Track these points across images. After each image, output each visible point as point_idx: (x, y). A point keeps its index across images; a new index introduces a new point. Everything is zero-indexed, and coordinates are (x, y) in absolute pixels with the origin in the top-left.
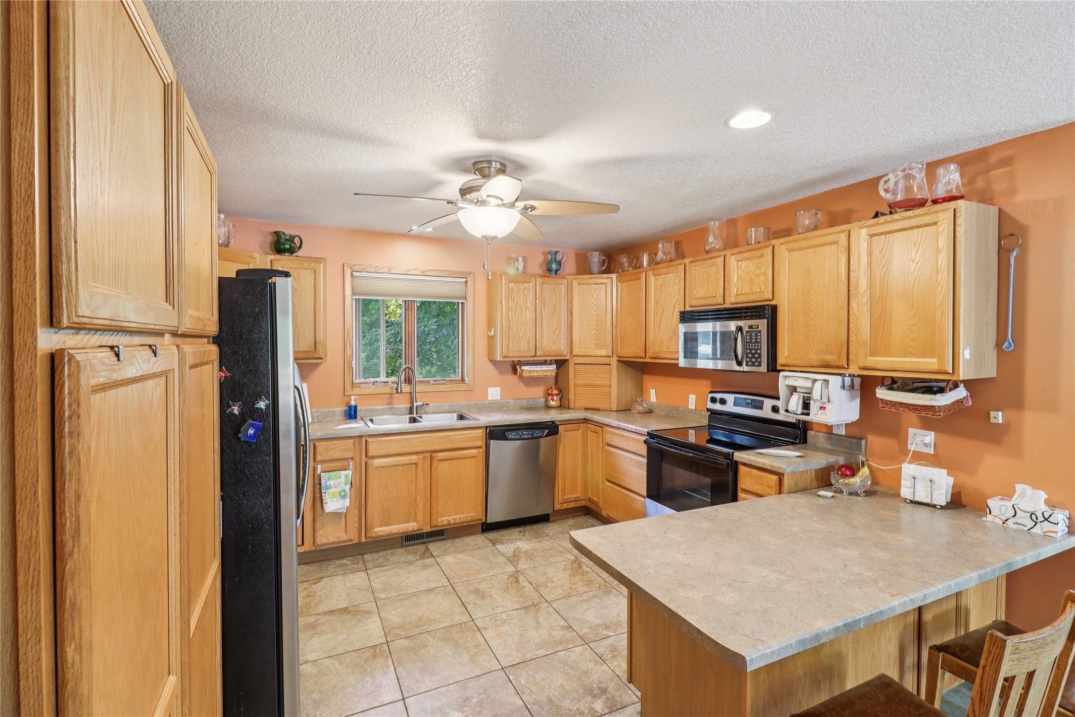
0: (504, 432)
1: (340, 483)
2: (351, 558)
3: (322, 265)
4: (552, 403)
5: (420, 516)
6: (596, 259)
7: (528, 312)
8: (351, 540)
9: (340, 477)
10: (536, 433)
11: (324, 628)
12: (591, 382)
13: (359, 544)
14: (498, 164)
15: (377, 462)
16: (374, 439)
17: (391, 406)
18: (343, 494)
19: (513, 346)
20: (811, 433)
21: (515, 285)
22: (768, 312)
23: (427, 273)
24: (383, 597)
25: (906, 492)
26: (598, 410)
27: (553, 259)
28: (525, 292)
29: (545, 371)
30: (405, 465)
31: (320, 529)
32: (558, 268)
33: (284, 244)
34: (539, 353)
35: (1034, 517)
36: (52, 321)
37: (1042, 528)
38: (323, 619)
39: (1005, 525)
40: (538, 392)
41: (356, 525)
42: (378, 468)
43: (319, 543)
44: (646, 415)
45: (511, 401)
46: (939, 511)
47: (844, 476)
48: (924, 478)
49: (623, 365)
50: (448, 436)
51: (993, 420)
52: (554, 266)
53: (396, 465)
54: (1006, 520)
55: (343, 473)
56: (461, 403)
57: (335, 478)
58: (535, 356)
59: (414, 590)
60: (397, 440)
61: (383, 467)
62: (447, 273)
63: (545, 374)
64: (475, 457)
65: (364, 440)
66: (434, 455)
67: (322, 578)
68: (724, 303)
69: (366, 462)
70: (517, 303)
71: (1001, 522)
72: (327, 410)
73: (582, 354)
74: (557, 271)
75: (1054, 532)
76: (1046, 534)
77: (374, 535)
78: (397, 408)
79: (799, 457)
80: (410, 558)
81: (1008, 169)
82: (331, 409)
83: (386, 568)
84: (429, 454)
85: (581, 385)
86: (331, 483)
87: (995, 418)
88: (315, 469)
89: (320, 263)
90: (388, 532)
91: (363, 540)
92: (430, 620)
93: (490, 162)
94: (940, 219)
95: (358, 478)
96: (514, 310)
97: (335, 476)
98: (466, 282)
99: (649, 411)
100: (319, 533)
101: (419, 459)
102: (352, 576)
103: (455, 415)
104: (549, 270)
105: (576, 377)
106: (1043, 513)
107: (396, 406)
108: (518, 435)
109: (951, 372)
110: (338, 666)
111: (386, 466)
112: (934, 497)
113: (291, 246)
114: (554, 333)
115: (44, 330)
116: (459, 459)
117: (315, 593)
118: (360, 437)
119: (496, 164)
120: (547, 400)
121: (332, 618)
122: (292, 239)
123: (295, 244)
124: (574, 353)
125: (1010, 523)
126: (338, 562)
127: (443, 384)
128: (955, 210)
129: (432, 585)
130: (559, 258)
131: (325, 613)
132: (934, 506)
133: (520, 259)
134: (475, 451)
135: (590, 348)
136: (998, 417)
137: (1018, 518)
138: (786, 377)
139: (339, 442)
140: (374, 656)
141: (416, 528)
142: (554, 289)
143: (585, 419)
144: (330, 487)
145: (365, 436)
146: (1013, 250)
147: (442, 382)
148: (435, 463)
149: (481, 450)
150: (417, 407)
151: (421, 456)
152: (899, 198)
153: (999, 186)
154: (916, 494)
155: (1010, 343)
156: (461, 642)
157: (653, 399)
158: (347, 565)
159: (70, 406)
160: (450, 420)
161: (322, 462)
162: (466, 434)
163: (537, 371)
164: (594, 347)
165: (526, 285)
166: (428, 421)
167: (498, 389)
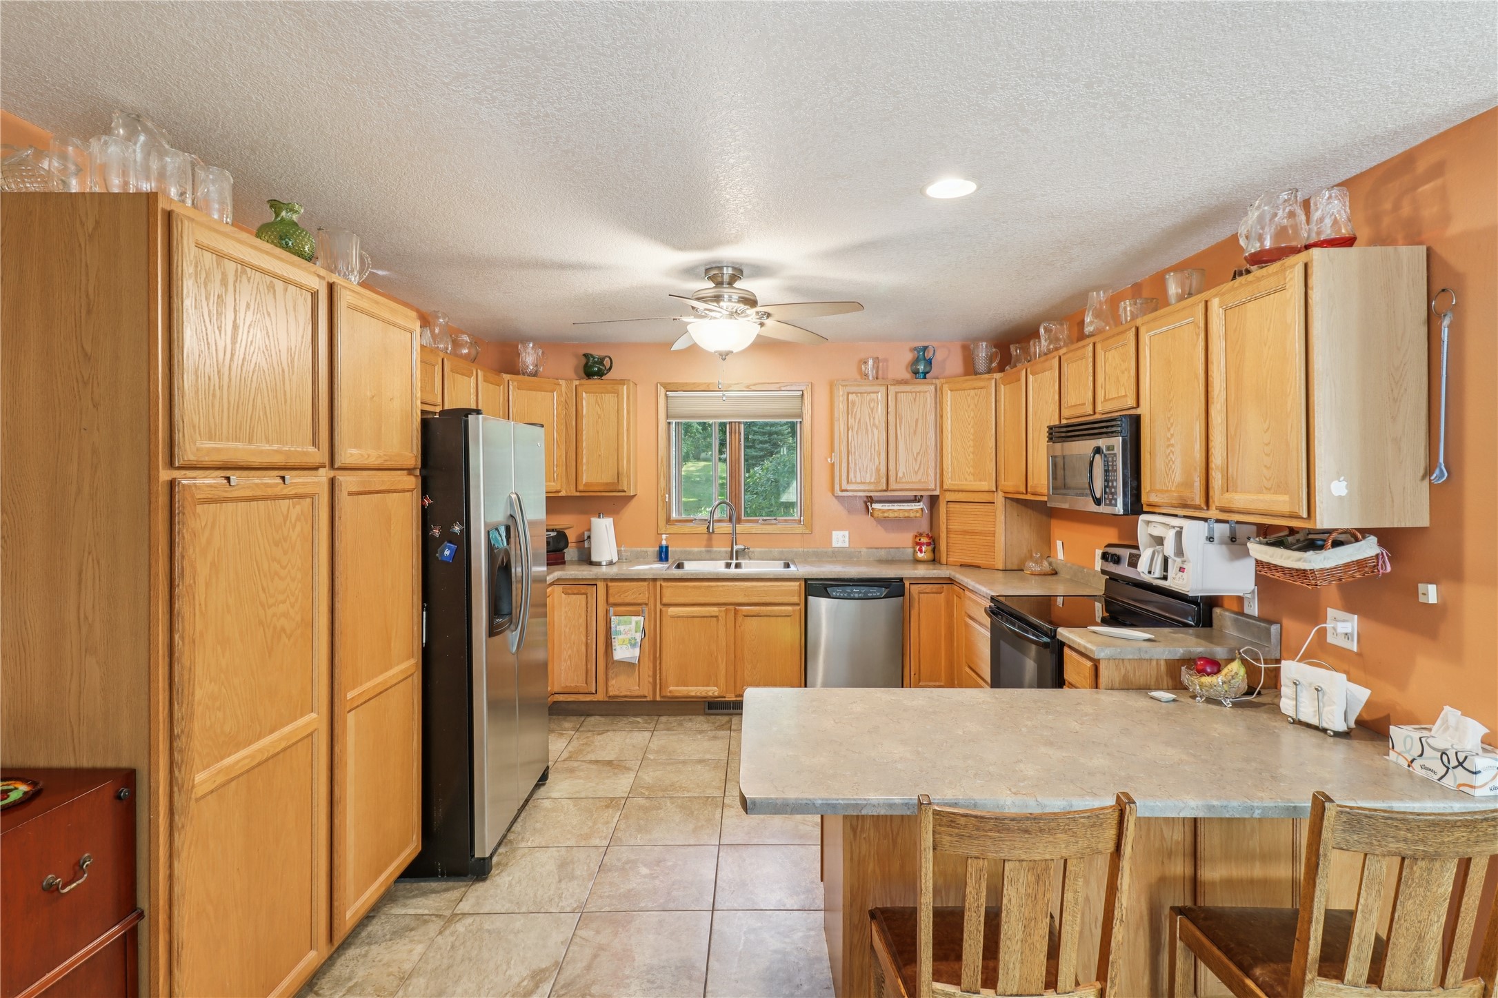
0: (825, 587)
1: (630, 630)
2: (646, 717)
3: (625, 387)
4: (920, 555)
5: (722, 681)
6: (982, 352)
7: (876, 432)
8: (645, 697)
9: (630, 623)
10: (871, 592)
11: (581, 773)
12: (970, 528)
13: (654, 702)
14: (730, 269)
15: (672, 611)
16: (669, 584)
17: (709, 549)
18: (633, 642)
19: (855, 477)
20: (1217, 611)
21: (857, 396)
22: (1125, 426)
23: (753, 388)
24: (652, 758)
25: (1286, 705)
26: (978, 567)
27: (921, 357)
28: (872, 405)
29: (905, 510)
30: (704, 617)
31: (613, 679)
32: (927, 369)
33: (592, 367)
34: (893, 485)
35: (1445, 757)
36: (171, 464)
37: (1455, 779)
38: (585, 766)
39: (1411, 769)
40: (904, 540)
41: (651, 680)
42: (672, 617)
43: (611, 694)
44: (1049, 577)
45: (864, 550)
46: (1332, 740)
47: (1202, 672)
48: (1310, 684)
49: (1015, 504)
50: (756, 587)
51: (1422, 599)
52: (921, 367)
53: (694, 617)
54: (1412, 761)
55: (634, 619)
56: (795, 549)
57: (626, 623)
58: (887, 490)
59: (687, 758)
60: (695, 587)
61: (679, 617)
62: (778, 385)
63: (906, 515)
64: (790, 616)
65: (658, 583)
66: (737, 608)
67: (608, 731)
68: (1095, 413)
69: (661, 610)
70: (860, 420)
71: (1405, 764)
72: (639, 549)
73: (956, 488)
74: (925, 373)
75: (1472, 787)
76: (1461, 788)
77: (669, 694)
78: (716, 551)
79: (1149, 640)
80: (705, 727)
81: (1438, 182)
82: (643, 549)
83: (673, 732)
84: (732, 607)
85: (956, 532)
86: (621, 628)
87: (1424, 594)
88: (607, 612)
89: (624, 384)
90: (685, 693)
91: (658, 698)
92: (680, 787)
93: (720, 268)
94: (1287, 280)
95: (652, 627)
96: (856, 429)
97: (625, 622)
98: (803, 395)
99: (1053, 572)
100: (612, 682)
101: (720, 611)
102: (636, 734)
103: (782, 562)
104: (916, 372)
105: (952, 521)
106: (1456, 753)
107: (715, 549)
108: (846, 592)
109: (1305, 515)
110: (571, 807)
111: (682, 617)
112: (1324, 716)
113: (599, 368)
114: (916, 460)
115: (164, 471)
116: (769, 616)
117: (593, 742)
118: (655, 580)
119: (727, 270)
120: (915, 552)
121: (593, 767)
122: (601, 361)
123: (604, 365)
124: (945, 487)
125: (1416, 765)
126: (632, 719)
127: (775, 524)
128: (1306, 265)
129: (708, 756)
130: (929, 355)
131: (591, 762)
132: (1324, 730)
133: (871, 362)
134: (790, 608)
135: (966, 480)
136: (1431, 594)
137: (1426, 758)
138: (1148, 523)
139: (632, 583)
140: (607, 807)
141: (716, 694)
142: (915, 400)
143: (950, 579)
144: (620, 633)
145: (660, 579)
146: (1445, 316)
147: (774, 521)
148: (740, 619)
149: (798, 608)
150: (737, 552)
151: (724, 608)
152: (1268, 244)
153: (1429, 212)
154: (1301, 709)
155: (1441, 471)
156: (696, 813)
157: (1060, 556)
158: (639, 722)
159: (179, 508)
160: (776, 568)
161: (615, 605)
162: (778, 586)
163: (894, 511)
164: (971, 477)
165: (874, 396)
166: (749, 567)
167: (846, 533)
